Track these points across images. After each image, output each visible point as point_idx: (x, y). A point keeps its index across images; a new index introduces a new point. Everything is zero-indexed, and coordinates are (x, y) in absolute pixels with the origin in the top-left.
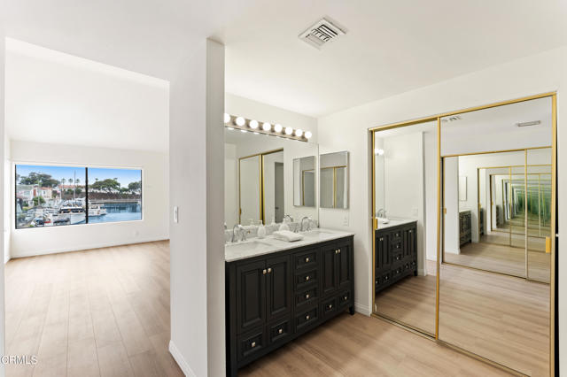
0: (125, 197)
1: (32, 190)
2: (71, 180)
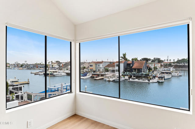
1: (153, 64)
2: (167, 60)
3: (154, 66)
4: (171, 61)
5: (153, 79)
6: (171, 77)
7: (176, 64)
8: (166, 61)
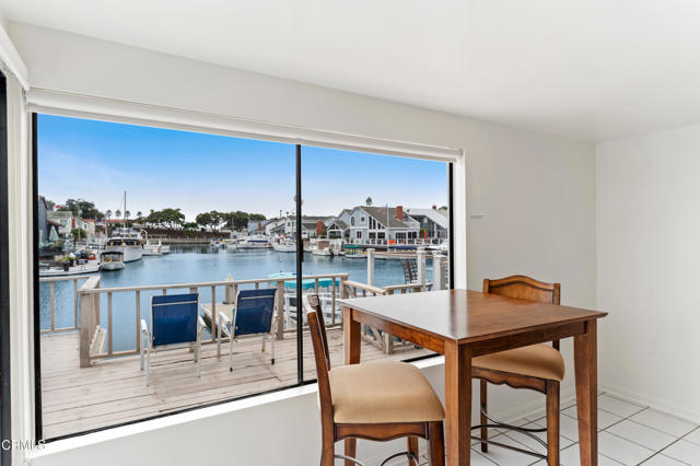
0: (193, 235)
1: (70, 220)
2: (118, 213)
3: (73, 225)
4: (130, 218)
5: (78, 263)
6: (139, 256)
7: (148, 224)
8: (113, 217)
